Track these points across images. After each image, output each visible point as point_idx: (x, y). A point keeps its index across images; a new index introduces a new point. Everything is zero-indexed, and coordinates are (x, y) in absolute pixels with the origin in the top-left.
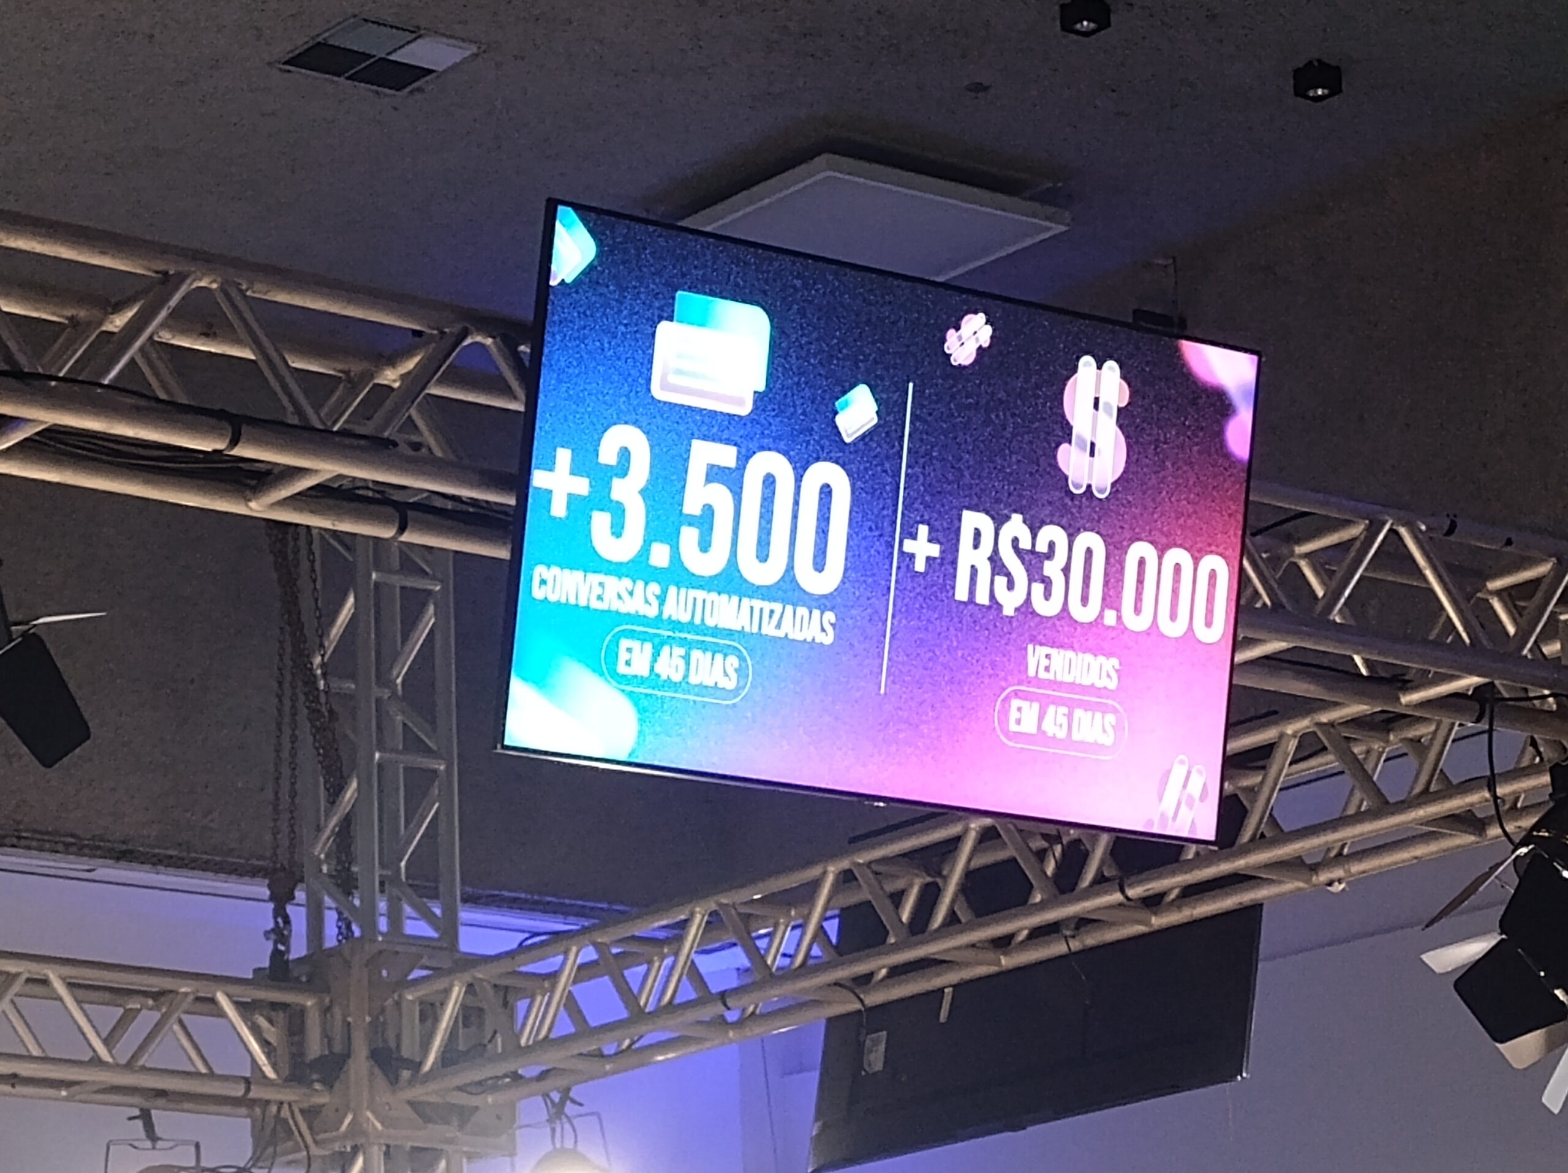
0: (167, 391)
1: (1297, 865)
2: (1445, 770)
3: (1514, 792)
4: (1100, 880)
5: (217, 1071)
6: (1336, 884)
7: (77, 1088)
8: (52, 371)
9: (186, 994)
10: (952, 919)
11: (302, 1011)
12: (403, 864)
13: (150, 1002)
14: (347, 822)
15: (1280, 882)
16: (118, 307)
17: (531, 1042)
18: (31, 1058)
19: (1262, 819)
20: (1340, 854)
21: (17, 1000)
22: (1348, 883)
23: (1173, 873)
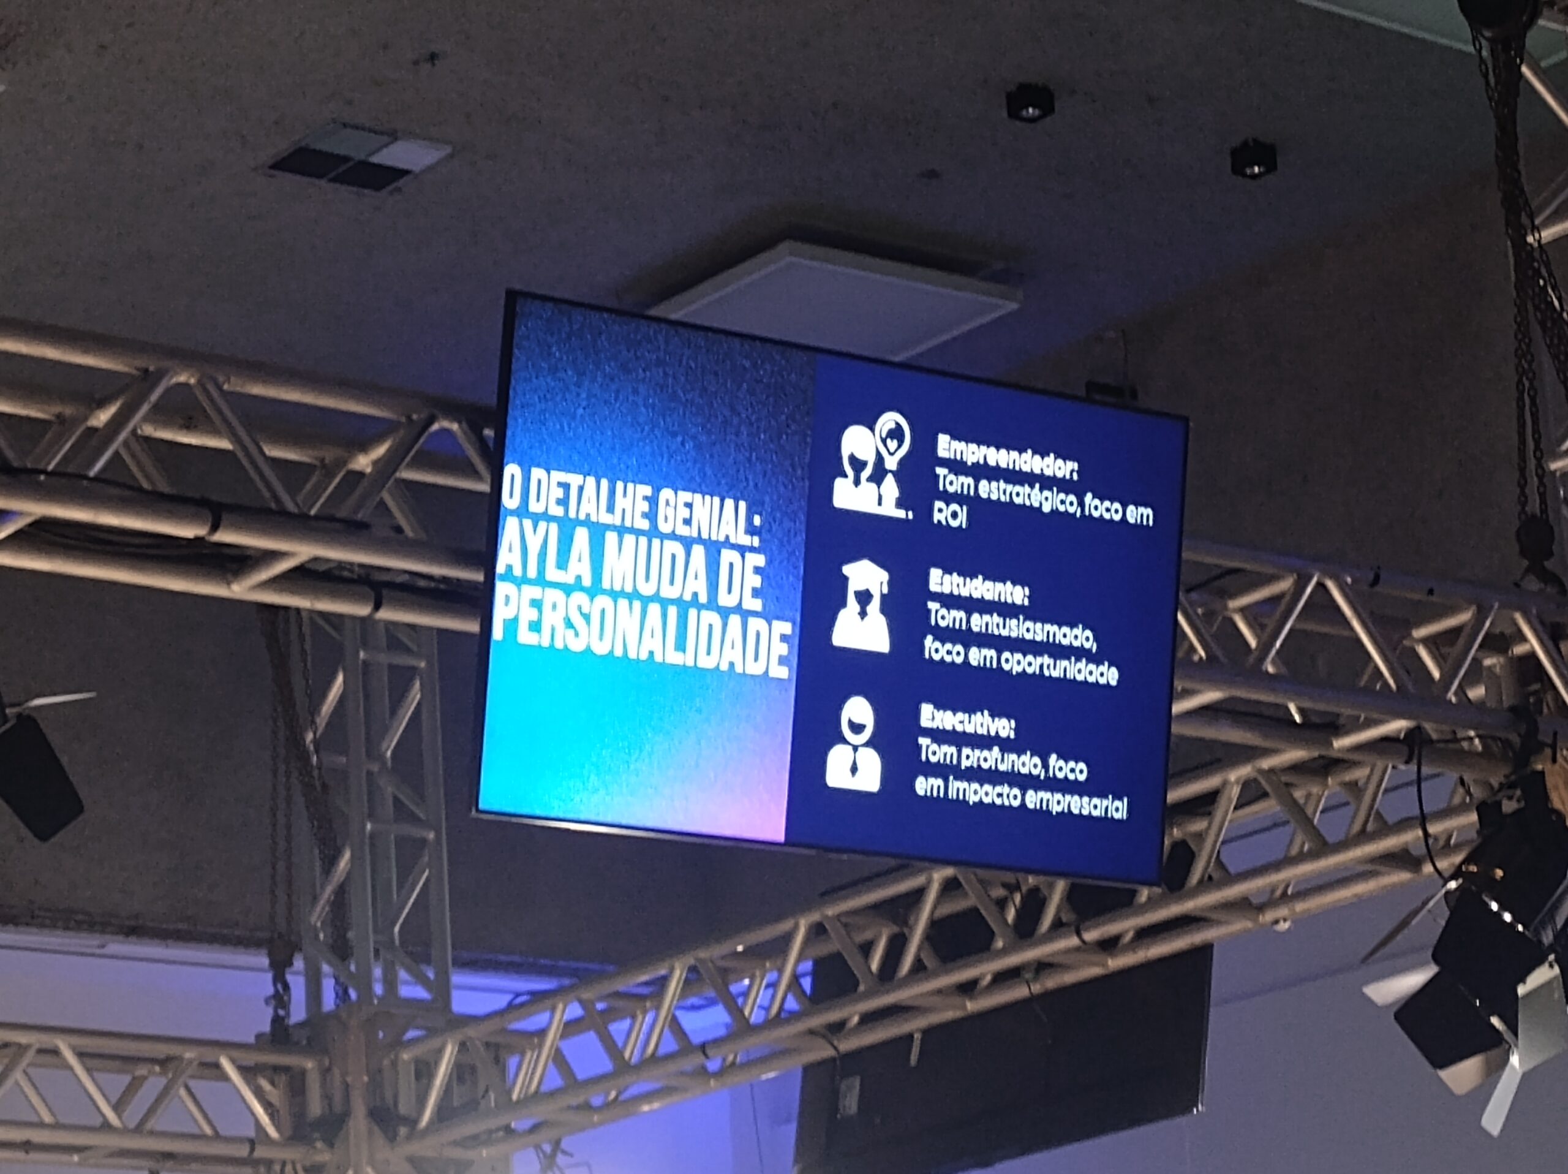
0: (152, 482)
1: (1243, 905)
2: (1381, 811)
3: (1445, 830)
4: (1058, 925)
5: (222, 1132)
6: (1282, 923)
7: (88, 1153)
8: (41, 466)
9: (190, 1062)
10: (919, 967)
11: (303, 1073)
12: (397, 929)
13: (157, 1068)
14: (341, 891)
15: (1227, 923)
16: (101, 404)
17: (522, 1096)
18: (41, 1125)
19: (1209, 862)
20: (1284, 894)
21: (31, 1071)
22: (1293, 922)
23: (1127, 917)
